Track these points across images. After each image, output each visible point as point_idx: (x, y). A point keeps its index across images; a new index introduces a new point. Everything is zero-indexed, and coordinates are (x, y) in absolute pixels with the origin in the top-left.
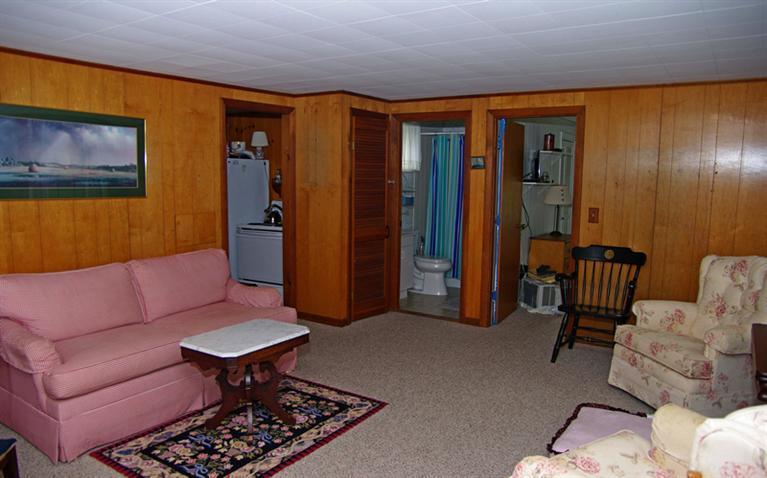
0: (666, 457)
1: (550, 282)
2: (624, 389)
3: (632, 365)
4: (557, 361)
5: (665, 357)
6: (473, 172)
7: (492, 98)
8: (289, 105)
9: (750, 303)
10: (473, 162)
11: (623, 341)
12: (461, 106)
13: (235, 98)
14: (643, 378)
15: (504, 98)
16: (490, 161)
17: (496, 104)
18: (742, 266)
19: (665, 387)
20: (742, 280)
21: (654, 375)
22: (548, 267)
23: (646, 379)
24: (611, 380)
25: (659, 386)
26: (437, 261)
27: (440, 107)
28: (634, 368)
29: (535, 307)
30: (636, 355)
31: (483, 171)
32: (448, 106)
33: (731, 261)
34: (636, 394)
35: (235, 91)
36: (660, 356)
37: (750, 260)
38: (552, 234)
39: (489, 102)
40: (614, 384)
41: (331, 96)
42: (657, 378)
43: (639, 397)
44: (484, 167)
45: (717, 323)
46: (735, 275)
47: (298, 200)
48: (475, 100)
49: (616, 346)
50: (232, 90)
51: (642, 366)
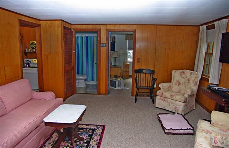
0: (218, 125)
1: (119, 80)
2: (161, 108)
3: (163, 101)
4: (136, 103)
5: (175, 98)
6: (102, 48)
7: (107, 25)
8: (39, 23)
9: (187, 82)
10: (102, 45)
11: (160, 95)
12: (98, 27)
13: (22, 19)
14: (168, 104)
15: (112, 25)
16: (107, 45)
17: (109, 27)
18: (184, 72)
19: (176, 106)
20: (184, 76)
21: (172, 103)
22: (117, 75)
23: (169, 104)
24: (156, 106)
25: (173, 105)
26: (81, 76)
27: (90, 27)
28: (164, 102)
29: (115, 87)
30: (165, 98)
31: (105, 48)
32: (93, 27)
33: (180, 71)
34: (165, 109)
35: (22, 17)
36: (174, 98)
37: (185, 71)
38: (114, 66)
39: (106, 27)
40: (158, 107)
41: (56, 21)
42: (173, 103)
43: (167, 109)
44: (105, 46)
45: (179, 87)
46: (182, 75)
47: (43, 59)
48: (102, 25)
49: (157, 96)
50: (21, 16)
51: (167, 101)
